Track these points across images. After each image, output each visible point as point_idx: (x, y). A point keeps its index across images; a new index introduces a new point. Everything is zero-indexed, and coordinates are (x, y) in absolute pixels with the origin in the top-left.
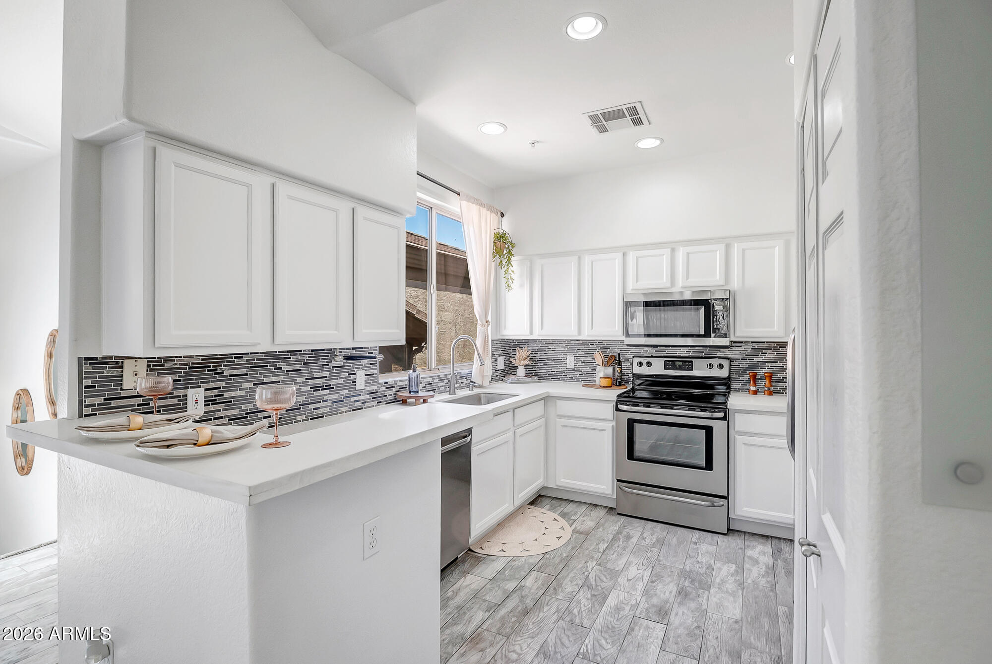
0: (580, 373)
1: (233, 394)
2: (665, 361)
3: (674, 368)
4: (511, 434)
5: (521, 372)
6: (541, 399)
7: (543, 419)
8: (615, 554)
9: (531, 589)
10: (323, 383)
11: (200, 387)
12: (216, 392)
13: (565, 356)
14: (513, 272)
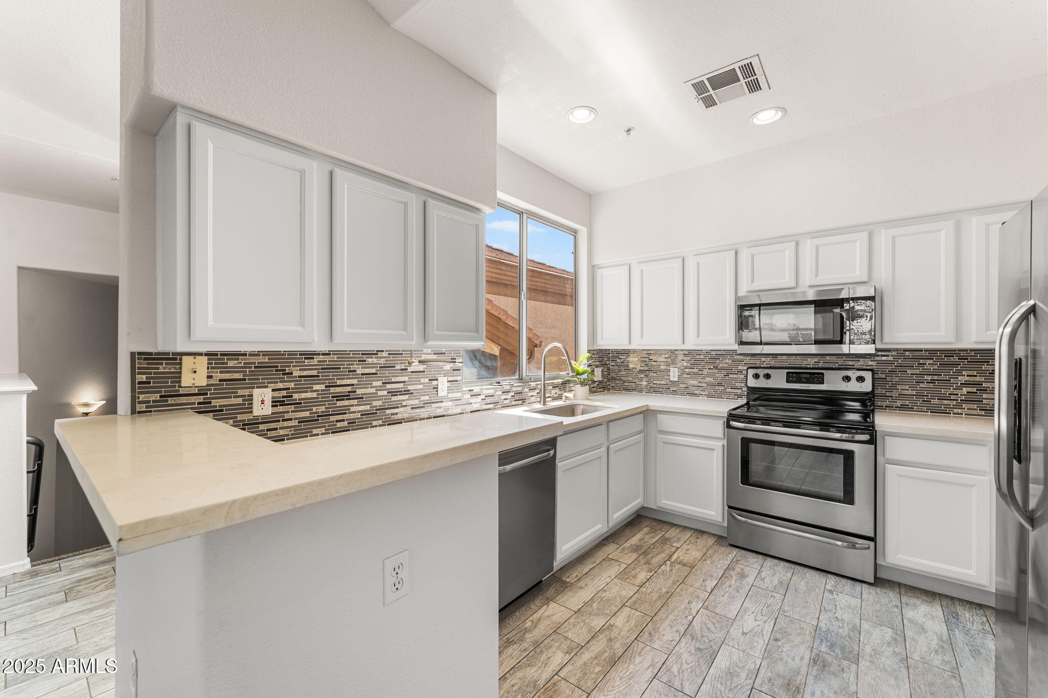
0: (685, 386)
1: (303, 395)
2: (788, 373)
3: (799, 381)
4: (604, 449)
6: (640, 413)
7: (642, 434)
8: (727, 595)
9: (621, 630)
10: (402, 388)
11: (267, 387)
12: (284, 393)
13: (668, 368)
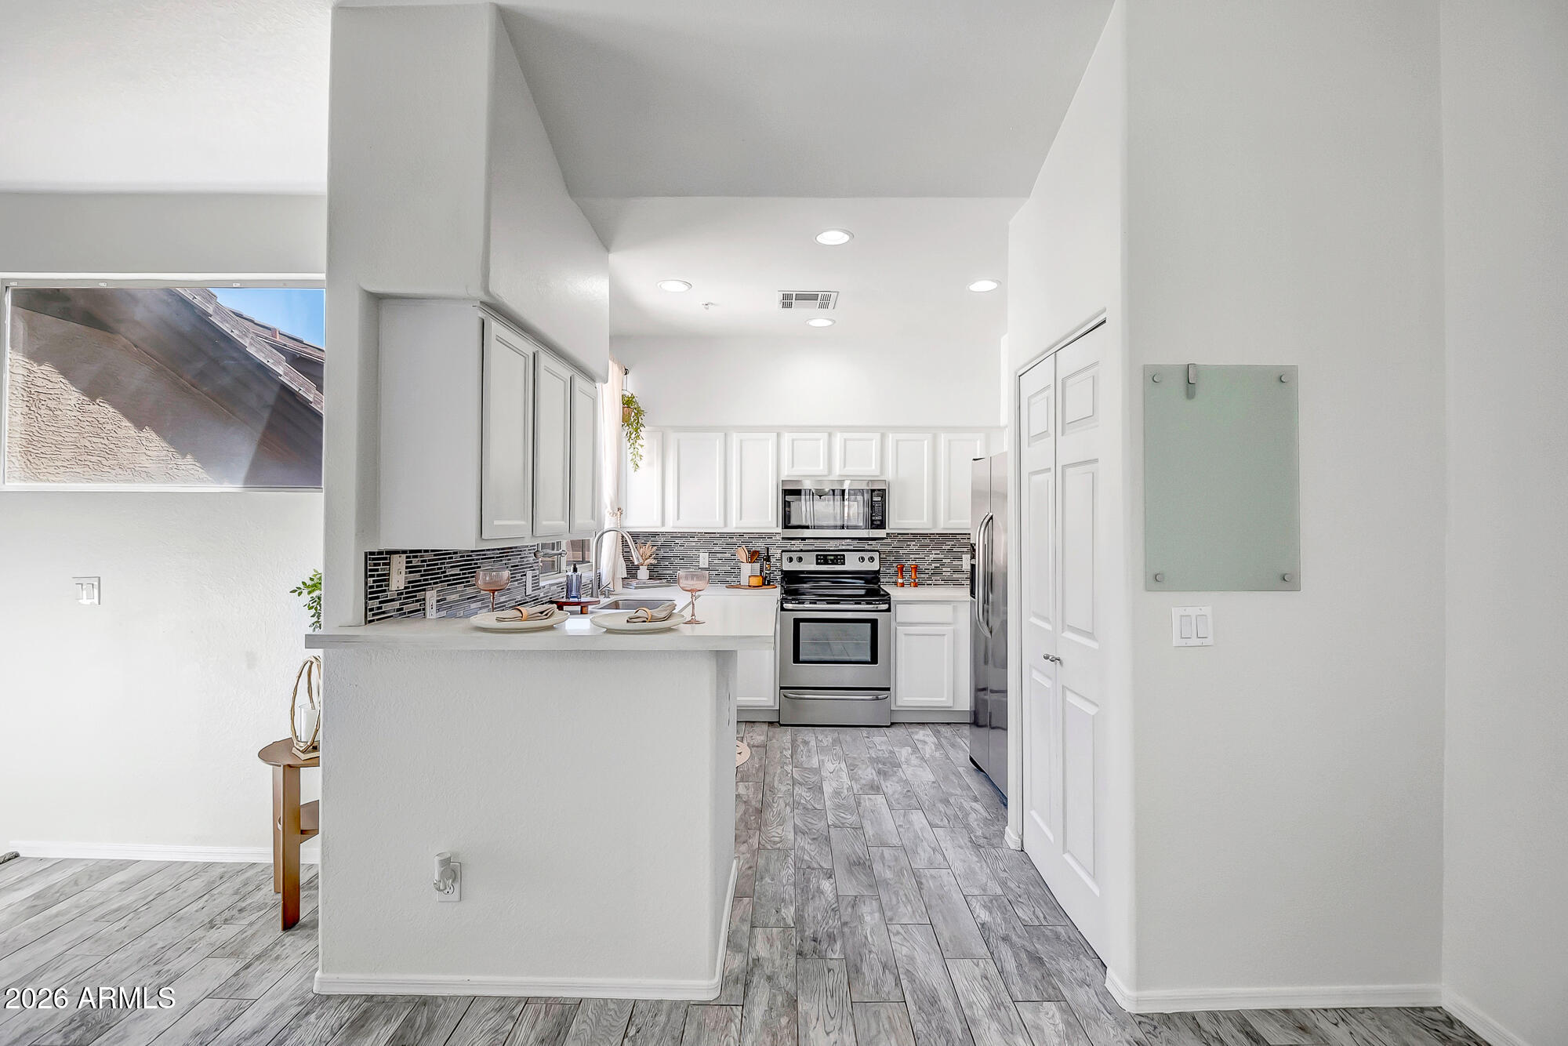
0: (717, 572)
2: (817, 556)
3: (826, 563)
5: (643, 574)
8: (804, 757)
11: (433, 589)
13: (696, 552)
14: (642, 446)
